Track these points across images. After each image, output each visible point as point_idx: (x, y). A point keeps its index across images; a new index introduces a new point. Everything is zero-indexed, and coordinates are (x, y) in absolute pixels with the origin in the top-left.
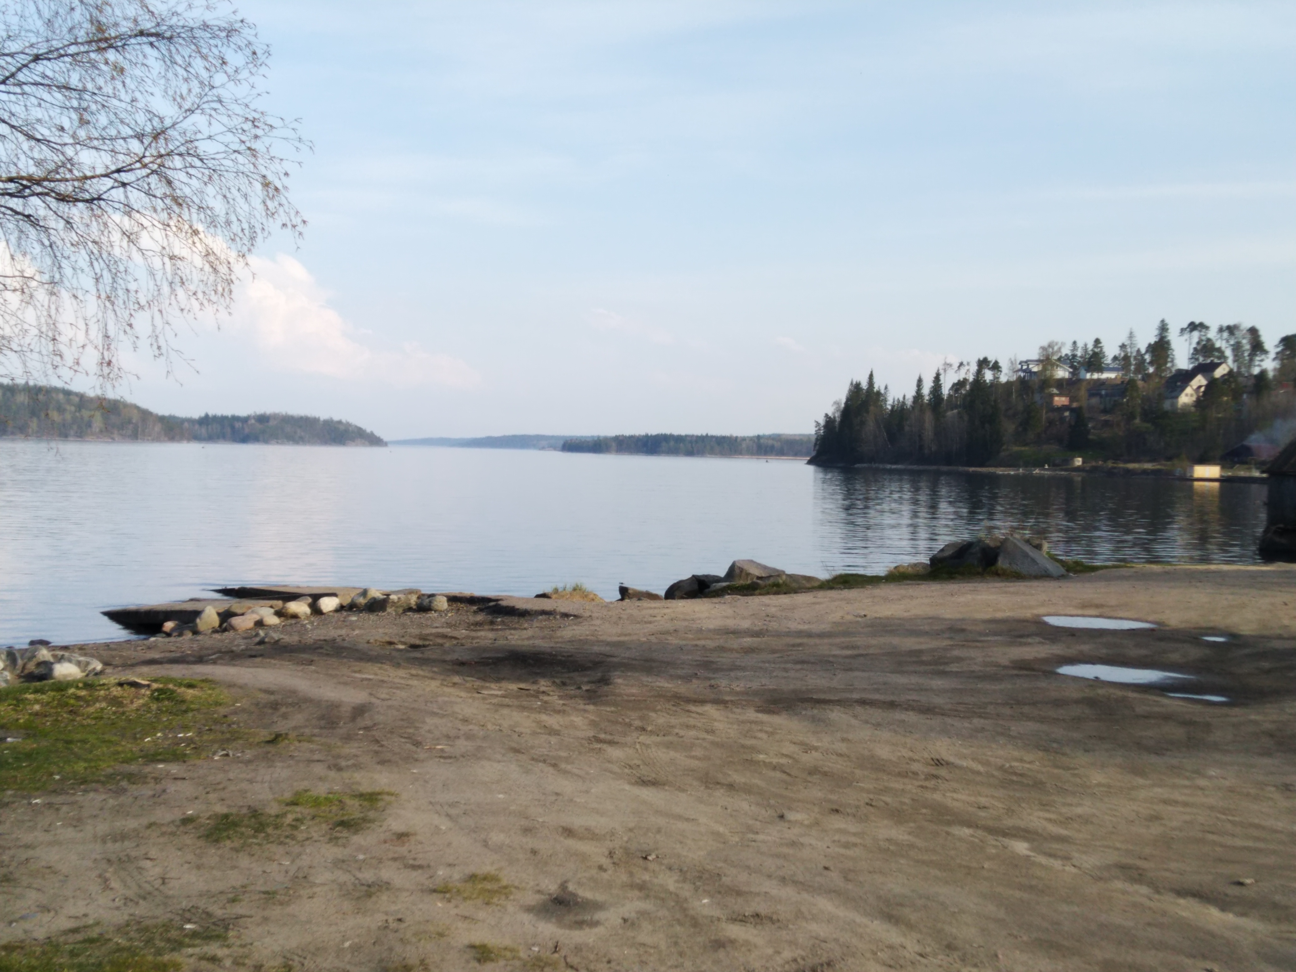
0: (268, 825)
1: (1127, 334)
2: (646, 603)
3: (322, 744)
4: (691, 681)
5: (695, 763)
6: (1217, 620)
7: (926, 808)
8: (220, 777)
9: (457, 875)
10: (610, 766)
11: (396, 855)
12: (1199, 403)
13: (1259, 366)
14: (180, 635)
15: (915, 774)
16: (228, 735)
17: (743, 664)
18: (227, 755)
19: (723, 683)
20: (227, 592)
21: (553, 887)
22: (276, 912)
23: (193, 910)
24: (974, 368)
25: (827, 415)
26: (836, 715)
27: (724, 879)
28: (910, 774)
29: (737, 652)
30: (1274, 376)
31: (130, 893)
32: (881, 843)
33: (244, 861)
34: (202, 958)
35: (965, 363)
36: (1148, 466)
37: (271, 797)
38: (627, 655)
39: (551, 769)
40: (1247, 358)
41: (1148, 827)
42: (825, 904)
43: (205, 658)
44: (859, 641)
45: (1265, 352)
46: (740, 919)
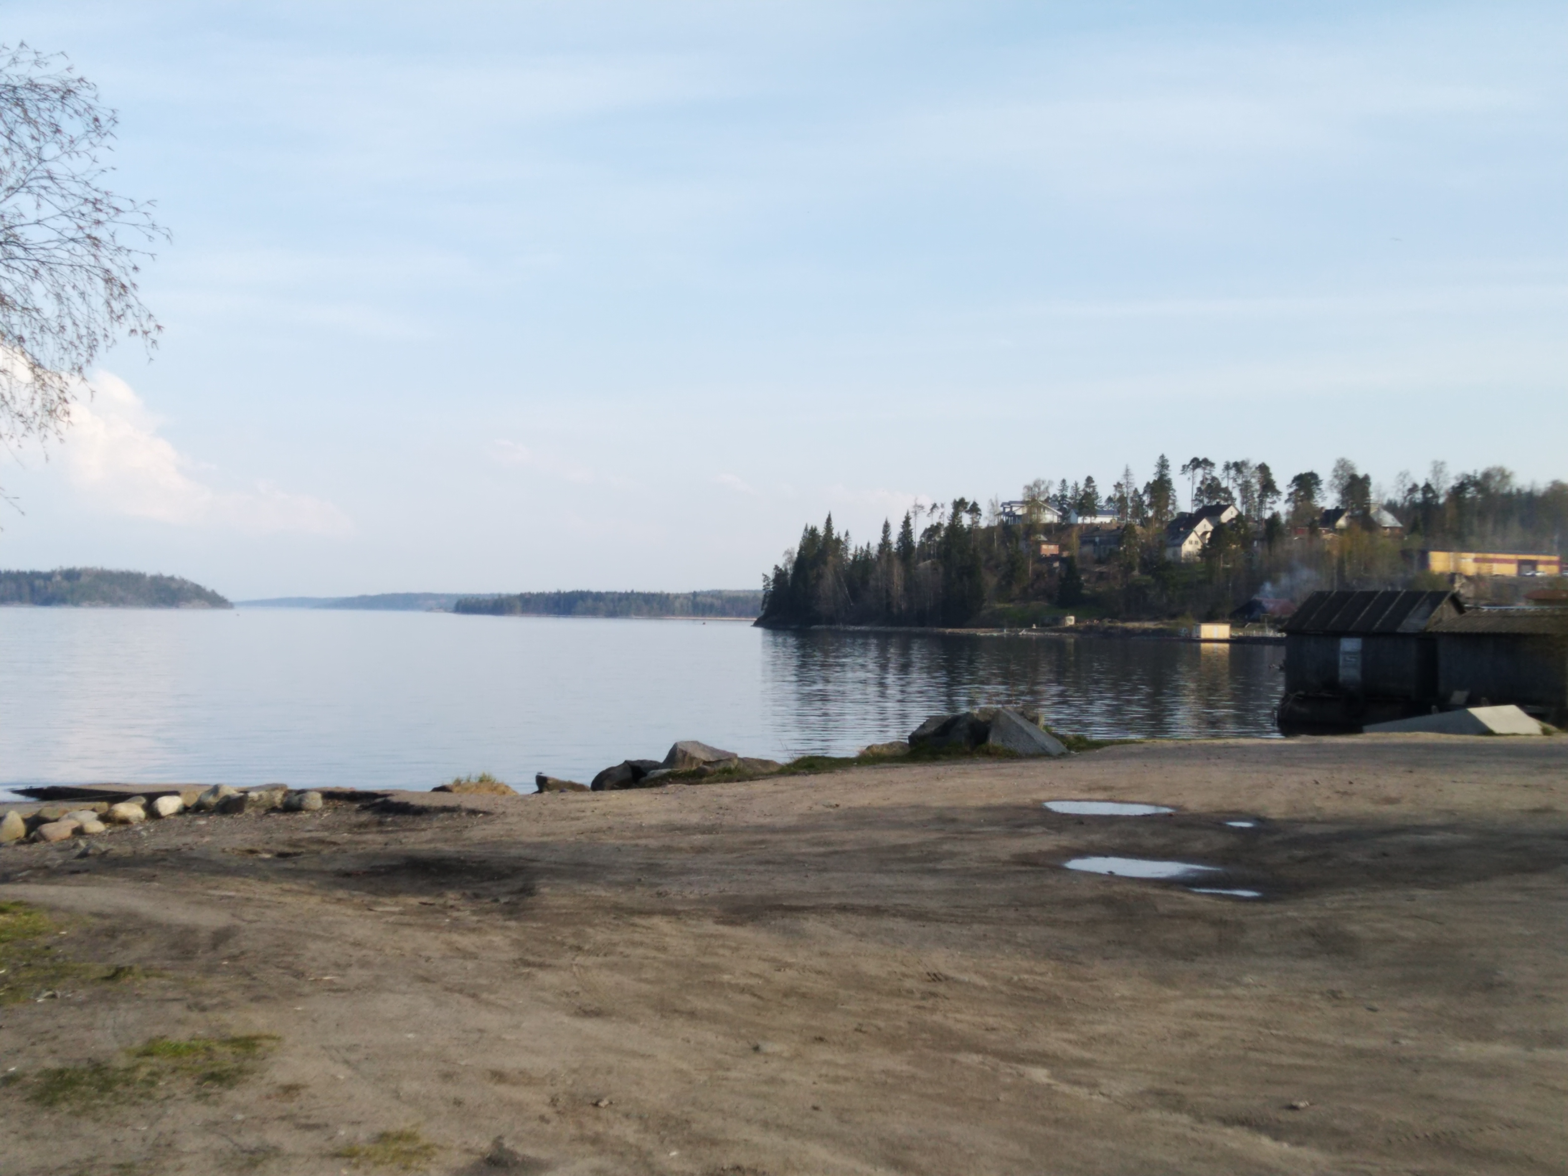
0: (116, 1082)
1: (1122, 472)
2: (571, 795)
3: (176, 979)
4: (634, 888)
5: (645, 988)
6: (1243, 803)
7: (925, 1032)
8: (48, 1023)
9: (363, 1134)
10: (541, 994)
11: (284, 1114)
12: (1204, 552)
13: (1271, 508)
15: (910, 992)
16: (52, 972)
17: (695, 867)
18: (54, 996)
19: (673, 889)
20: (30, 792)
21: (485, 1145)
24: (949, 510)
25: (777, 567)
26: (811, 924)
27: (694, 1126)
28: (904, 993)
29: (687, 852)
30: (1287, 521)
32: (877, 1076)
33: (87, 1127)
35: (939, 505)
36: (1149, 625)
37: (116, 1046)
38: (553, 859)
39: (469, 1001)
40: (1257, 500)
41: (1182, 1046)
42: (818, 1151)
43: (12, 876)
44: (832, 835)
45: (1278, 493)
46: (720, 1174)
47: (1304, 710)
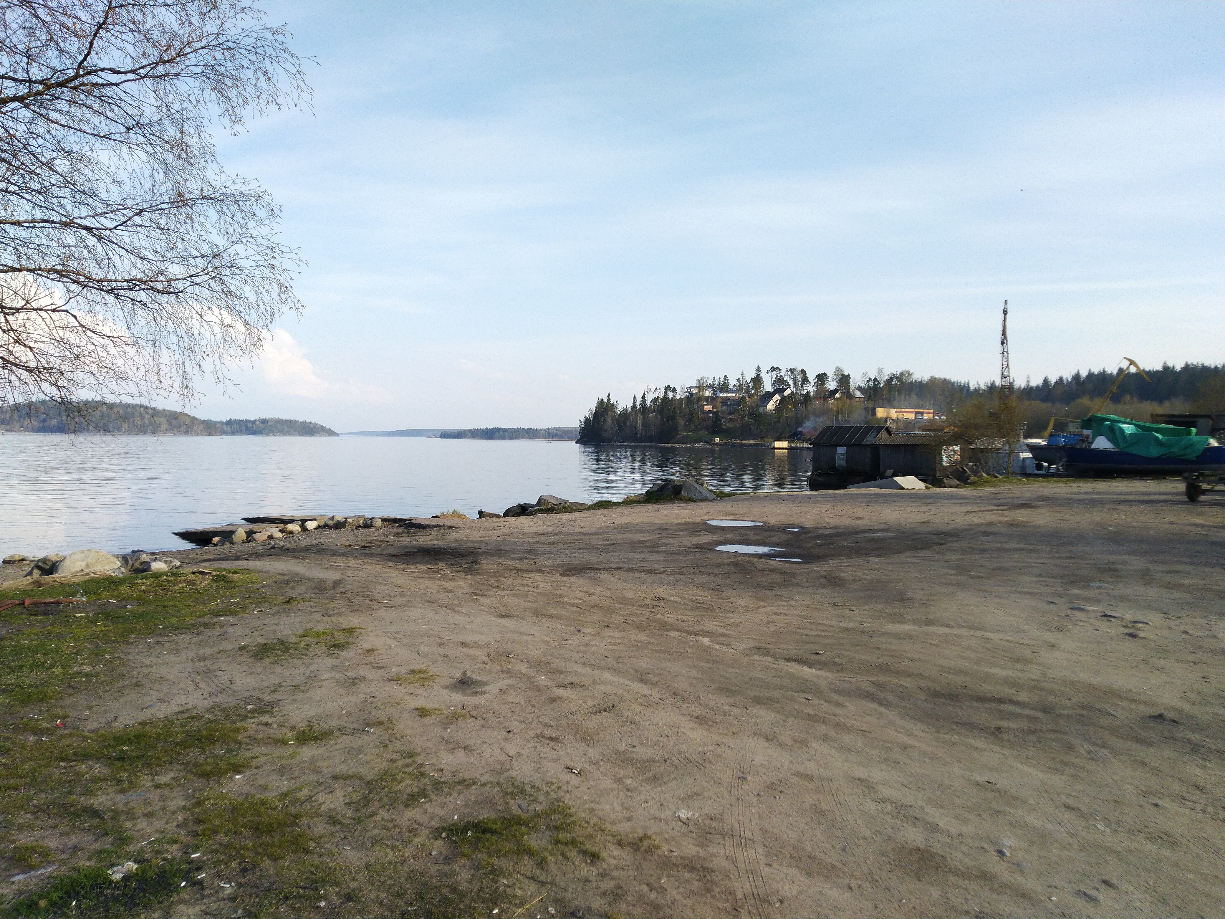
0: (291, 649)
1: (740, 373)
2: (494, 519)
3: (317, 603)
4: (523, 560)
5: (529, 605)
6: (794, 520)
7: (655, 623)
8: (259, 623)
9: (403, 671)
10: (482, 607)
11: (367, 662)
12: (776, 409)
13: (806, 389)
14: (223, 545)
15: (647, 605)
16: (260, 600)
17: (551, 551)
18: (261, 611)
19: (541, 561)
20: (250, 520)
21: (458, 675)
22: (300, 696)
23: (251, 698)
24: (663, 391)
25: (585, 417)
26: (603, 576)
27: (552, 665)
28: (644, 605)
29: (547, 544)
30: (814, 395)
31: (211, 690)
32: (633, 642)
33: (278, 669)
34: (260, 724)
35: (658, 388)
36: (752, 442)
37: (290, 633)
38: (486, 548)
39: (450, 611)
40: (800, 385)
41: (768, 627)
42: (607, 676)
43: (241, 557)
44: (613, 537)
45: (809, 382)
46: (564, 686)
47: (821, 479)
